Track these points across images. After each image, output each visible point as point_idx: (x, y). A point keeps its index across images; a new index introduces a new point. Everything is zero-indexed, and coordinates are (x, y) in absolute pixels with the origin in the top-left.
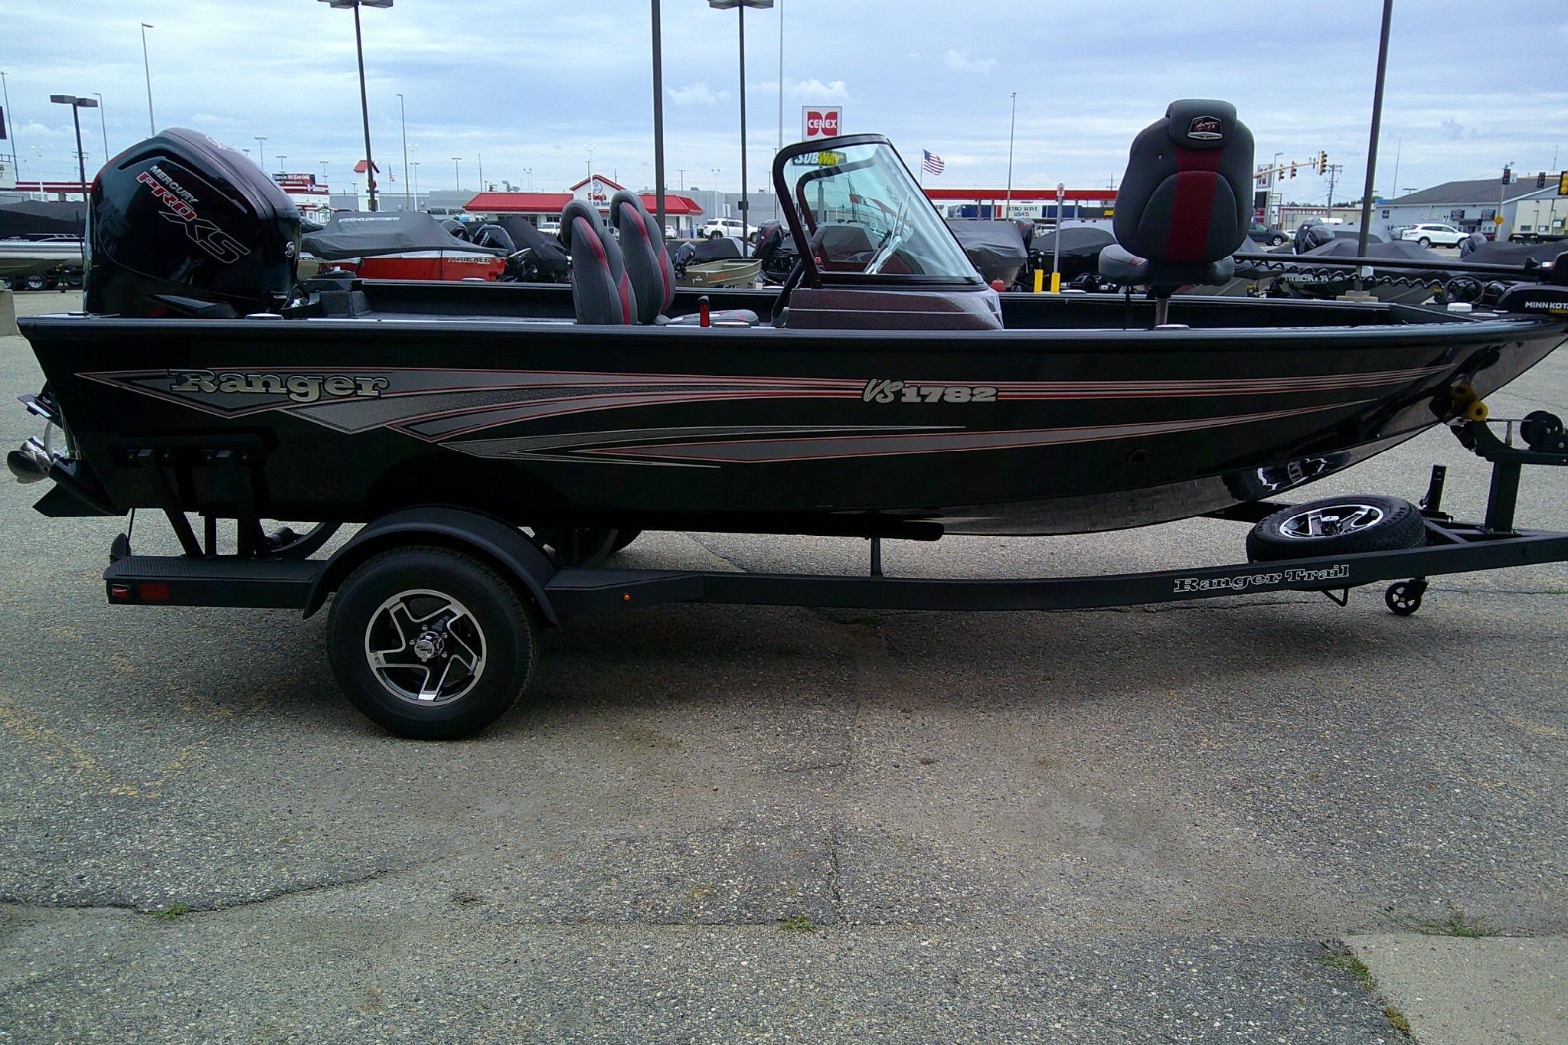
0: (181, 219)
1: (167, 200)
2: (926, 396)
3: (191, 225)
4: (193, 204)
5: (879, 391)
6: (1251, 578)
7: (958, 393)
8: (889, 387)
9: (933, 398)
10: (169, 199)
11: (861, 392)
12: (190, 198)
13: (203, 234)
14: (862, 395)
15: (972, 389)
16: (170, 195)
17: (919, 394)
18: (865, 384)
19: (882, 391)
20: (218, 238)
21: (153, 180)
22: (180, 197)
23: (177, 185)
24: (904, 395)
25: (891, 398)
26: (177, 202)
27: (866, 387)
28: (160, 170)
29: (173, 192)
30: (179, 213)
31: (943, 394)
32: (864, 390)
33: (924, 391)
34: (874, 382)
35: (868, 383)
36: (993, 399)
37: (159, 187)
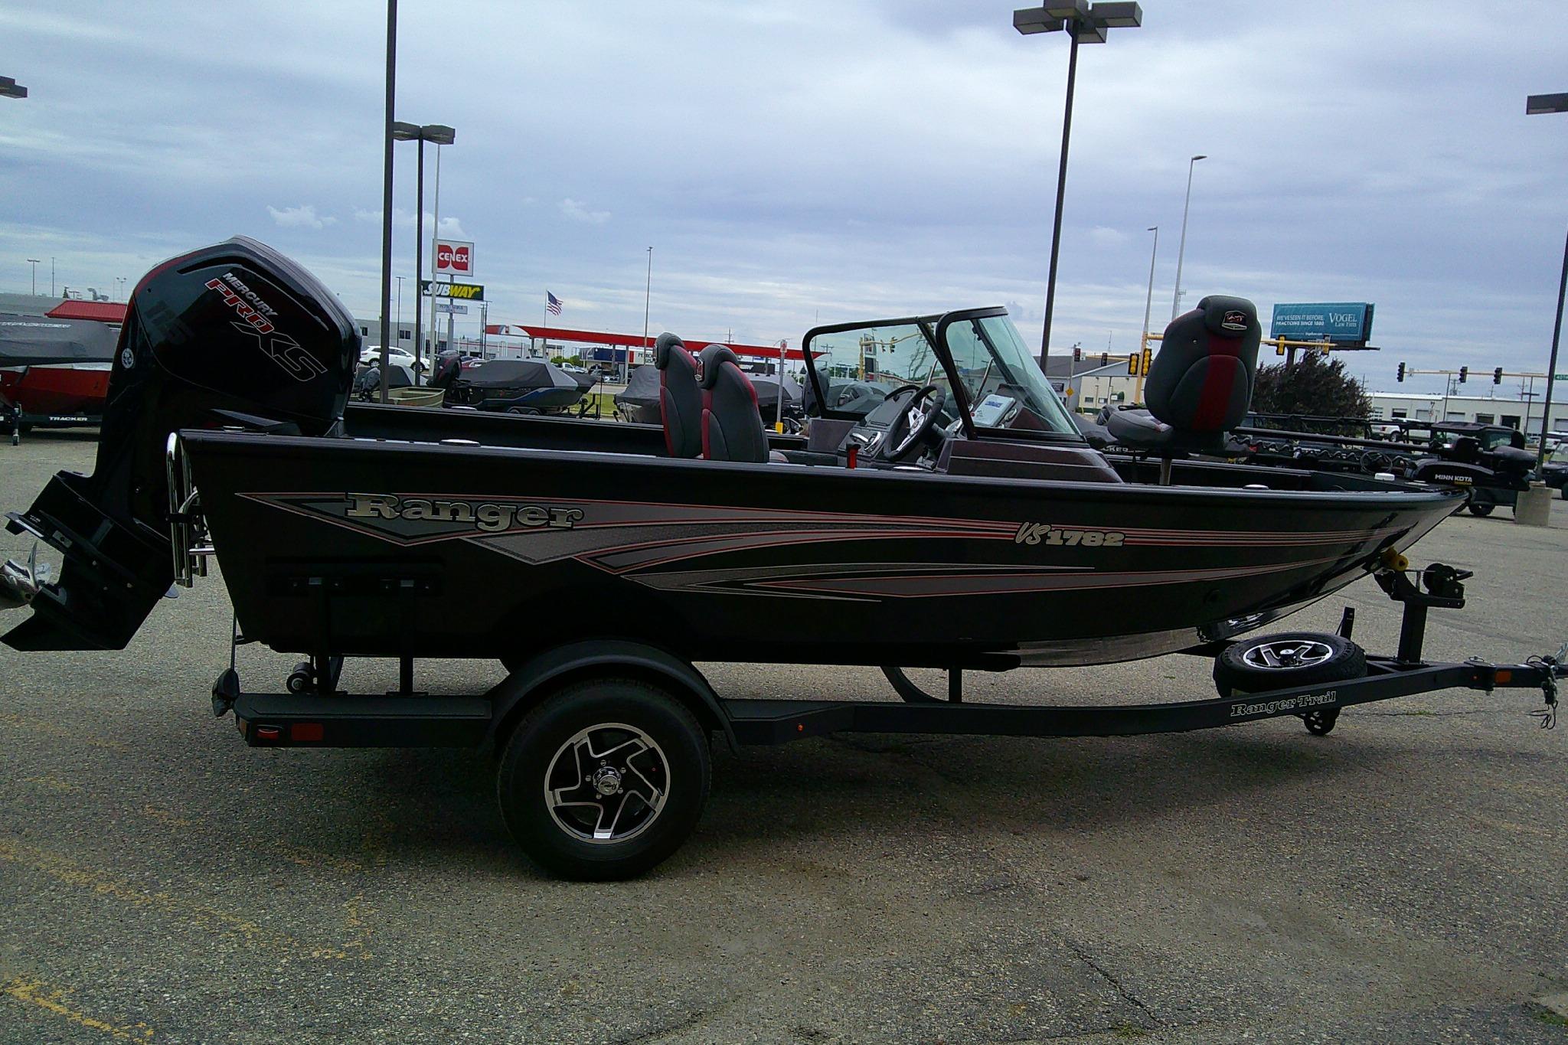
0: (254, 331)
1: (241, 311)
2: (1067, 540)
3: (266, 339)
4: (271, 317)
5: (1029, 533)
6: (1278, 703)
7: (1093, 538)
8: (1039, 529)
9: (1072, 542)
10: (244, 310)
11: (1014, 534)
12: (268, 311)
13: (280, 349)
14: (1015, 537)
15: (1105, 534)
16: (245, 305)
17: (1062, 538)
18: (1019, 527)
19: (1031, 535)
20: (295, 354)
21: (226, 288)
22: (256, 309)
23: (255, 296)
24: (1049, 538)
25: (1038, 540)
26: (253, 313)
27: (1019, 529)
28: (235, 278)
29: (250, 302)
30: (254, 325)
31: (1082, 538)
32: (1017, 533)
33: (1066, 535)
34: (1027, 524)
35: (1021, 526)
36: (1121, 544)
37: (233, 295)
